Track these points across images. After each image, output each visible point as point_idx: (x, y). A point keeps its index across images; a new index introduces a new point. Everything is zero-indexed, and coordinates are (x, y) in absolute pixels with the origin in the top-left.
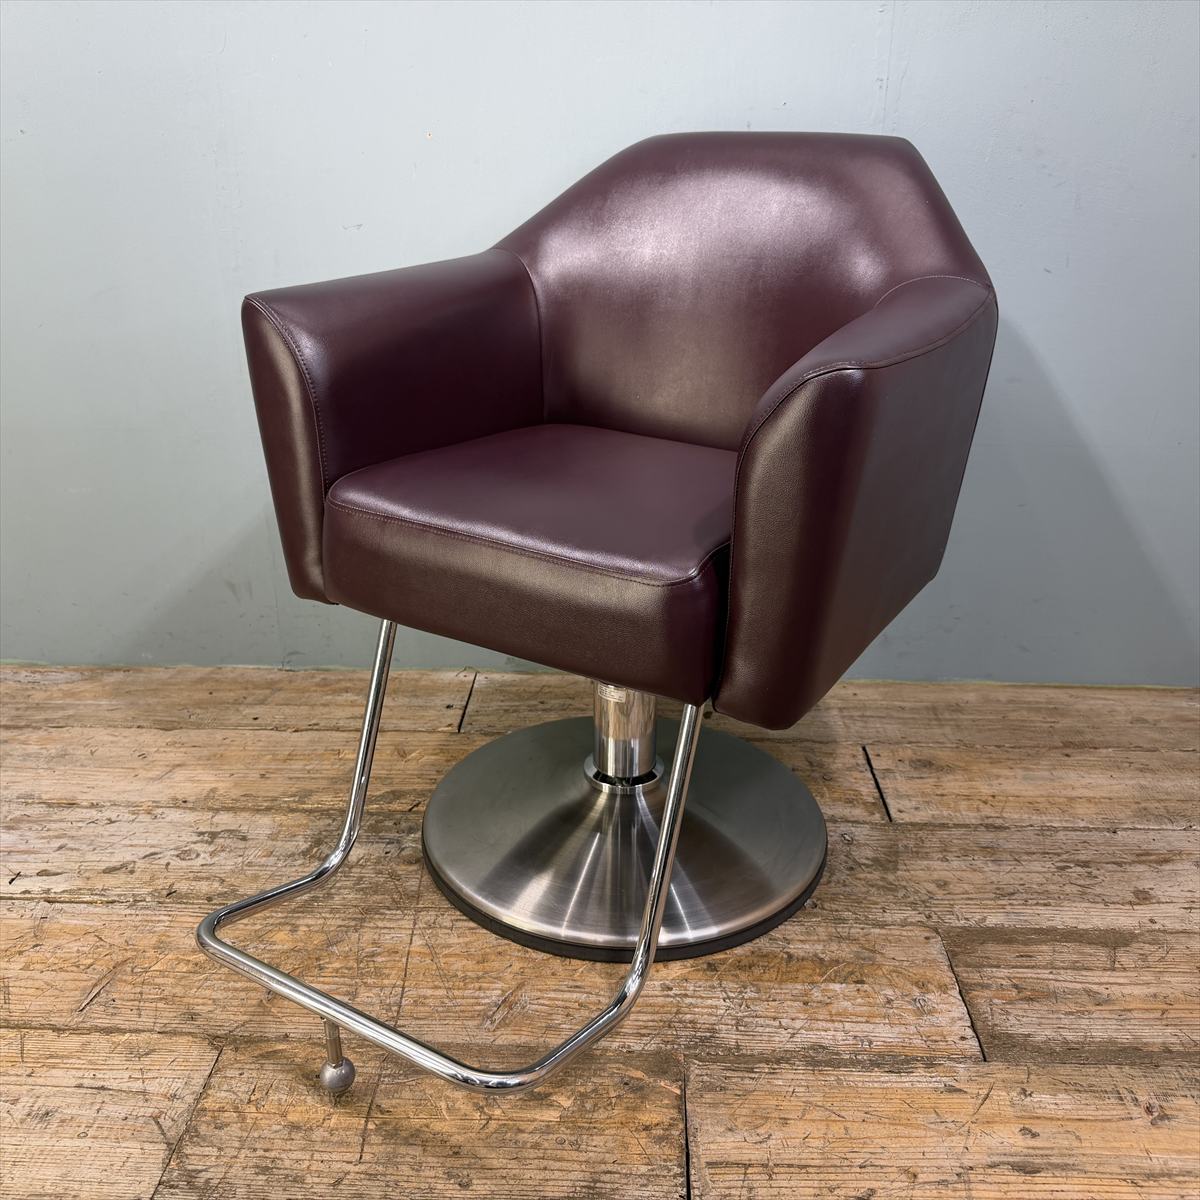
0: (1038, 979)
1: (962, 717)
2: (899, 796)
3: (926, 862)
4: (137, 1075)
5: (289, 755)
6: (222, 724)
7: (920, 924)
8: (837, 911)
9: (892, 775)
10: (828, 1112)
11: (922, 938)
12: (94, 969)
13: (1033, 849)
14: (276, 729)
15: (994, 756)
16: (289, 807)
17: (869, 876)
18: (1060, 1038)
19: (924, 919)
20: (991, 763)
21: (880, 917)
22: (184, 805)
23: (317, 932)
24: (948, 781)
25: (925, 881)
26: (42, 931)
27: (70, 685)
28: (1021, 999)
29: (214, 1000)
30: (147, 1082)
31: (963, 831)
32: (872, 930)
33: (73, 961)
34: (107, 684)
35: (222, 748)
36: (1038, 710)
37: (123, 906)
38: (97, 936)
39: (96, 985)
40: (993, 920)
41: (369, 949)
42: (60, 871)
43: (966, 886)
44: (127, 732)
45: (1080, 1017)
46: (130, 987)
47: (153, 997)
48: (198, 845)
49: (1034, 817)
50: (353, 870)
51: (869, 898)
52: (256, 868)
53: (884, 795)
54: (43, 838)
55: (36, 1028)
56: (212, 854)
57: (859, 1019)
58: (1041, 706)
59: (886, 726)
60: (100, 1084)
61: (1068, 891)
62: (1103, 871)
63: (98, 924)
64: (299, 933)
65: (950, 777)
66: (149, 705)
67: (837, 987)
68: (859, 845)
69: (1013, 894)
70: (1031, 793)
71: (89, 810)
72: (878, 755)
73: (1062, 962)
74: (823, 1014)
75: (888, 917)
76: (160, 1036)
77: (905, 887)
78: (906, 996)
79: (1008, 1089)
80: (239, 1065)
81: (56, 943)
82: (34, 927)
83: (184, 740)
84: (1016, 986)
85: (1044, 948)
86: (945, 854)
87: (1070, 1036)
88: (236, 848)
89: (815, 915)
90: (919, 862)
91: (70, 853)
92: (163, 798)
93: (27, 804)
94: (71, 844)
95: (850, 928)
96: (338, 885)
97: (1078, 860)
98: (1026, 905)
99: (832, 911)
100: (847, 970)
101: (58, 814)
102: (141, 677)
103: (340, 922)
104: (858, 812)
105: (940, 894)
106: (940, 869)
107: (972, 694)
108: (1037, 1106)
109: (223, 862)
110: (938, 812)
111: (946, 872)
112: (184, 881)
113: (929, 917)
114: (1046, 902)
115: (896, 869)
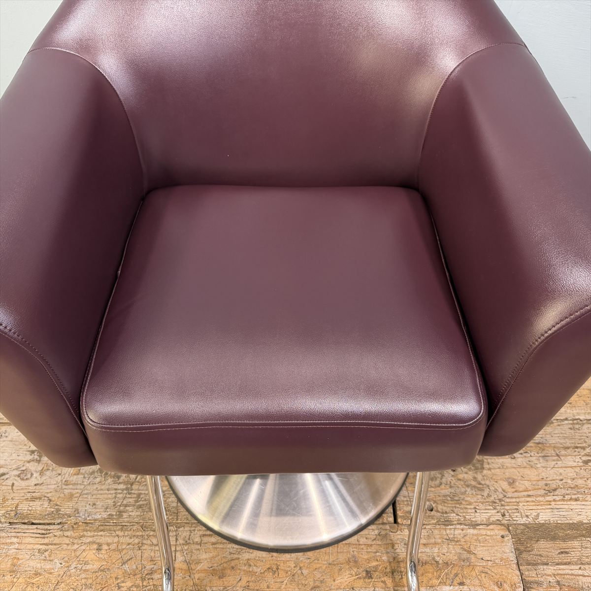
0: (572, 575)
3: (501, 460)
7: (498, 523)
8: (446, 513)
11: (499, 537)
13: (568, 443)
17: (466, 476)
19: (500, 518)
21: (473, 517)
23: (113, 550)
25: (501, 479)
32: (469, 531)
40: (545, 516)
41: (149, 566)
43: (526, 483)
48: (31, 463)
50: (134, 487)
51: (467, 499)
52: (71, 486)
56: (41, 473)
64: (103, 552)
69: (555, 490)
73: (587, 557)
75: (478, 517)
77: (488, 486)
84: (558, 583)
85: (576, 543)
89: (432, 517)
90: (497, 460)
95: (455, 529)
96: (125, 502)
98: (564, 500)
99: (443, 513)
100: (454, 572)
103: (128, 540)
105: (510, 491)
106: (510, 467)
109: (49, 480)
111: (514, 470)
112: (25, 502)
113: (503, 515)
114: (576, 496)
115: (483, 468)
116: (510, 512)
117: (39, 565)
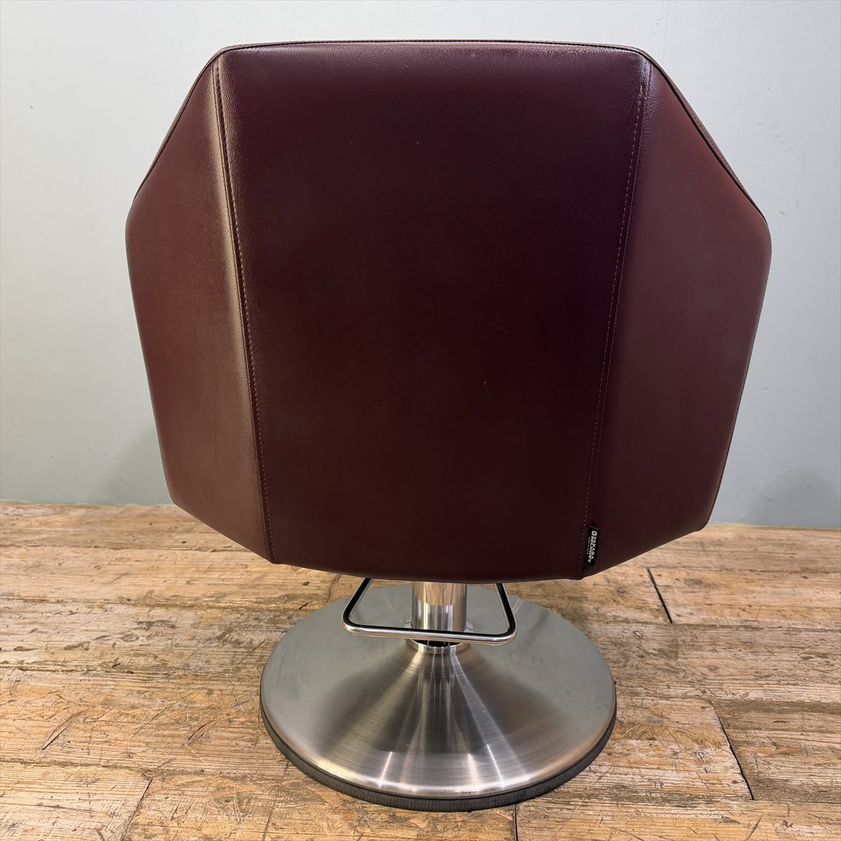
0: (792, 738)
1: (723, 549)
2: (677, 605)
3: (699, 653)
4: (86, 797)
5: (209, 568)
6: (158, 546)
7: (697, 697)
8: (632, 687)
9: (670, 590)
10: (630, 836)
11: (699, 708)
12: (55, 719)
13: (783, 644)
14: (200, 549)
15: (749, 577)
16: (207, 605)
17: (656, 662)
18: (812, 783)
19: (701, 694)
20: (747, 582)
21: (666, 692)
22: (128, 602)
23: (227, 695)
24: (715, 594)
25: (700, 666)
26: (16, 691)
27: (44, 518)
28: (780, 754)
29: (147, 743)
30: (92, 803)
31: (727, 630)
32: (660, 701)
33: (39, 712)
34: (74, 517)
35: (158, 562)
36: (782, 545)
37: (78, 674)
38: (58, 695)
39: (55, 731)
42: (32, 648)
43: (732, 670)
44: (87, 550)
45: (826, 768)
46: (83, 732)
47: (98, 740)
48: (138, 630)
49: (782, 622)
50: (256, 651)
51: (657, 678)
52: (183, 648)
53: (666, 604)
54: (20, 624)
55: (8, 761)
56: (149, 637)
57: (652, 766)
58: (783, 542)
59: (664, 555)
60: (56, 803)
61: (812, 675)
62: (838, 661)
63: (60, 687)
64: (214, 695)
65: (716, 592)
66: (104, 532)
67: (634, 742)
68: (647, 640)
69: (768, 676)
70: (779, 604)
71: (56, 605)
72: (660, 575)
73: (811, 726)
74: (623, 762)
75: (672, 692)
76: (103, 769)
77: (684, 670)
78: (689, 749)
79: (773, 821)
80: (166, 792)
81: (26, 699)
82: (10, 688)
83: (129, 556)
84: (775, 744)
85: (796, 716)
86: (714, 646)
87: (819, 781)
88: (167, 633)
90: (694, 652)
91: (40, 635)
92: (112, 597)
93: (9, 599)
94: (41, 629)
95: (643, 699)
96: (244, 661)
97: (818, 653)
98: (779, 684)
99: (628, 687)
100: (641, 730)
101: (31, 607)
102: (99, 512)
103: (245, 688)
104: (646, 616)
105: (712, 675)
106: (711, 658)
107: (730, 533)
108: (796, 834)
109: (156, 644)
110: (707, 617)
111: (716, 660)
112: (126, 657)
113: (704, 692)
114: (795, 682)
115: (677, 657)
117: (137, 702)
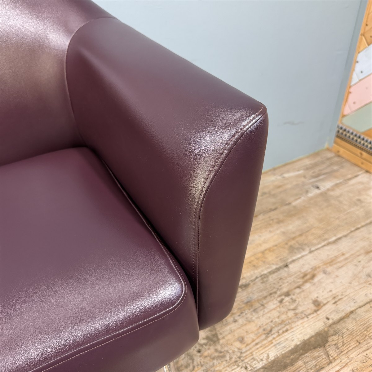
40: (273, 353)
116: (249, 363)
